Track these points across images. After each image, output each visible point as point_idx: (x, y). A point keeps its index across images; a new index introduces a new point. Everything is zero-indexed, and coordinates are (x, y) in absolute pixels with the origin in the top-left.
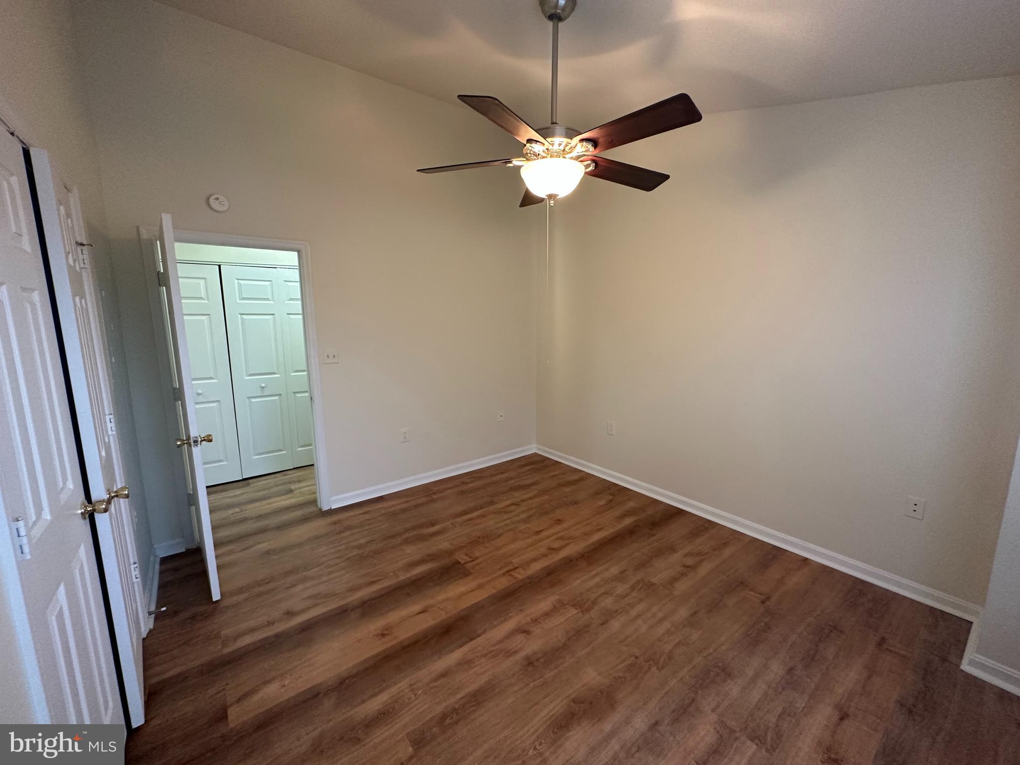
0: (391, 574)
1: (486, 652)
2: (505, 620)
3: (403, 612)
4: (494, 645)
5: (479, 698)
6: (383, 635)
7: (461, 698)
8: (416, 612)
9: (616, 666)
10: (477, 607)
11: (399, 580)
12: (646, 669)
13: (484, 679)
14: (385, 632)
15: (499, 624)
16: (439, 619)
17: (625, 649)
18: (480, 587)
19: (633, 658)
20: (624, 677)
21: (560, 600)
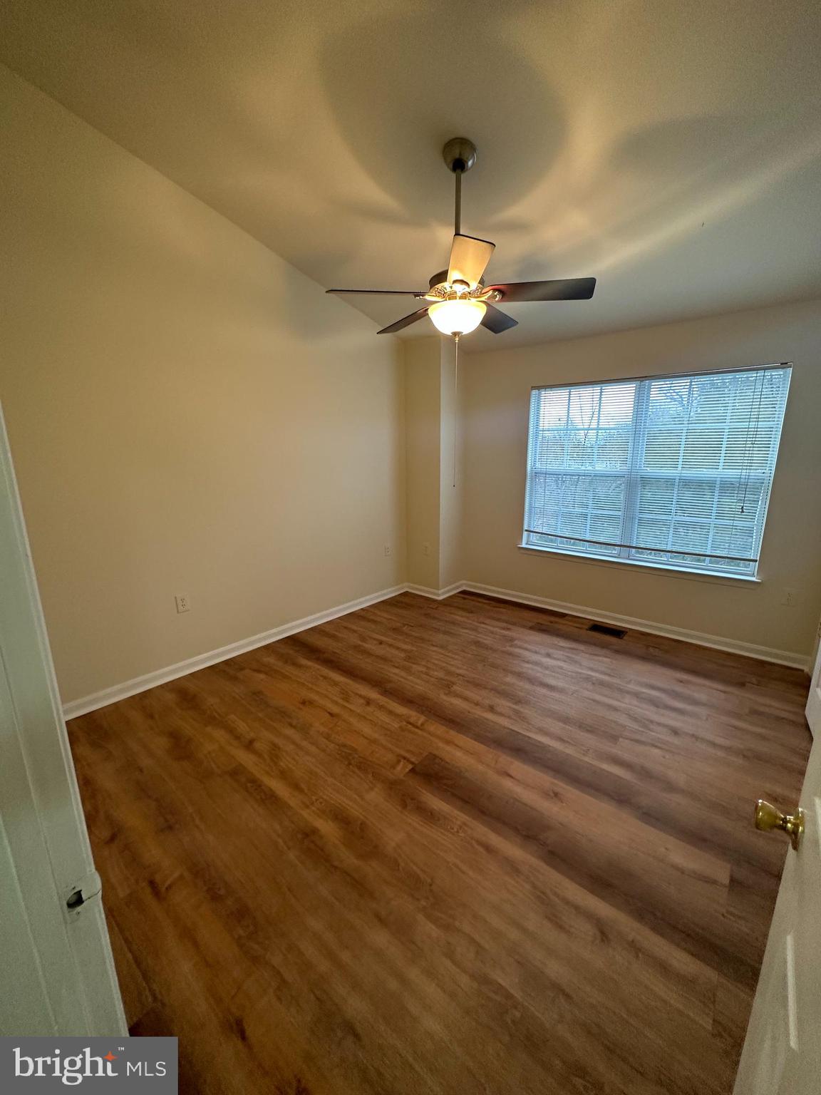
0: (462, 835)
3: (518, 790)
6: (556, 795)
8: (512, 780)
11: (470, 819)
14: (552, 795)
16: (509, 759)
21: (446, 694)
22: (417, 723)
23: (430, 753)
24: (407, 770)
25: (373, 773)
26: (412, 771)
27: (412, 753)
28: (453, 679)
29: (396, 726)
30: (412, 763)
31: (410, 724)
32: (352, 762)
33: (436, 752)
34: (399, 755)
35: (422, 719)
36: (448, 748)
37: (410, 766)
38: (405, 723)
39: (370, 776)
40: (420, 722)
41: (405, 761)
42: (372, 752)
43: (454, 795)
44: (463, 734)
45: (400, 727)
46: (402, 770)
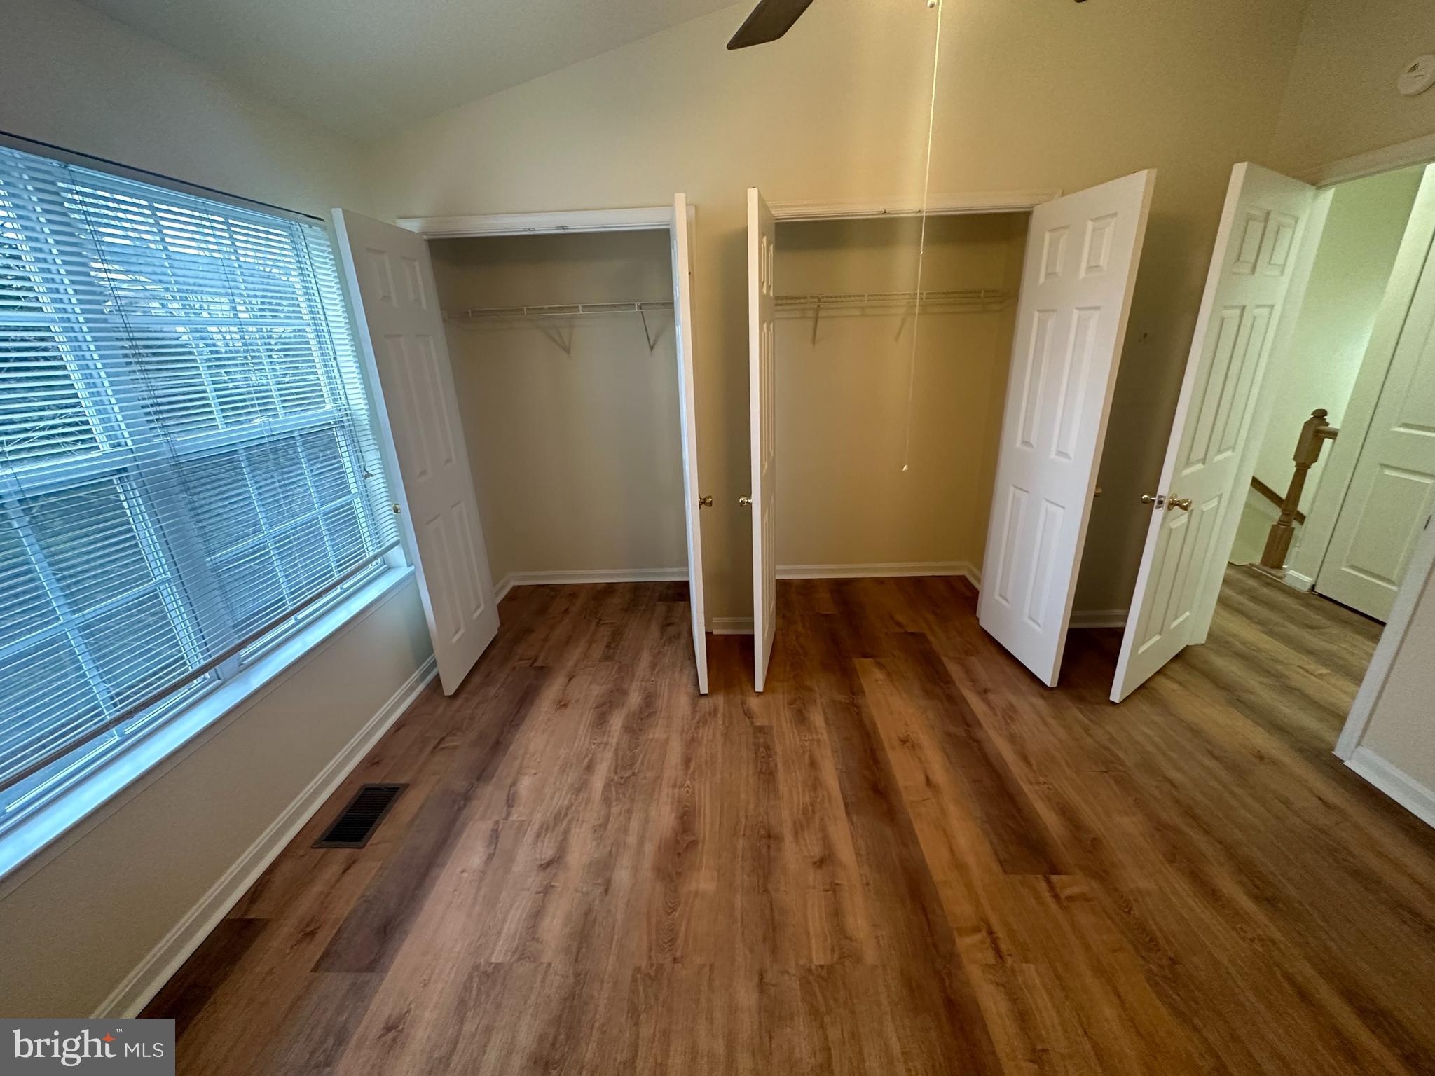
0: (1042, 779)
1: (818, 807)
2: (858, 854)
4: (822, 820)
5: (767, 775)
6: (904, 740)
7: (776, 765)
8: (931, 777)
9: (689, 921)
10: (906, 837)
12: (653, 954)
13: (783, 788)
14: (909, 744)
15: (855, 843)
17: (699, 960)
18: (959, 866)
19: (678, 954)
20: (671, 913)
21: (858, 960)
22: (982, 942)
23: (1005, 872)
24: (1064, 877)
25: (1129, 913)
26: (1056, 871)
27: (1038, 897)
28: (792, 986)
29: (1030, 969)
30: (1048, 882)
31: (998, 952)
32: (1165, 962)
33: (996, 867)
34: (1064, 908)
35: (965, 943)
36: (971, 860)
37: (1054, 878)
38: (1009, 961)
39: (1135, 912)
40: (977, 938)
41: (1058, 891)
42: (1114, 951)
43: (1019, 810)
44: (923, 861)
45: (1027, 961)
46: (1074, 884)
